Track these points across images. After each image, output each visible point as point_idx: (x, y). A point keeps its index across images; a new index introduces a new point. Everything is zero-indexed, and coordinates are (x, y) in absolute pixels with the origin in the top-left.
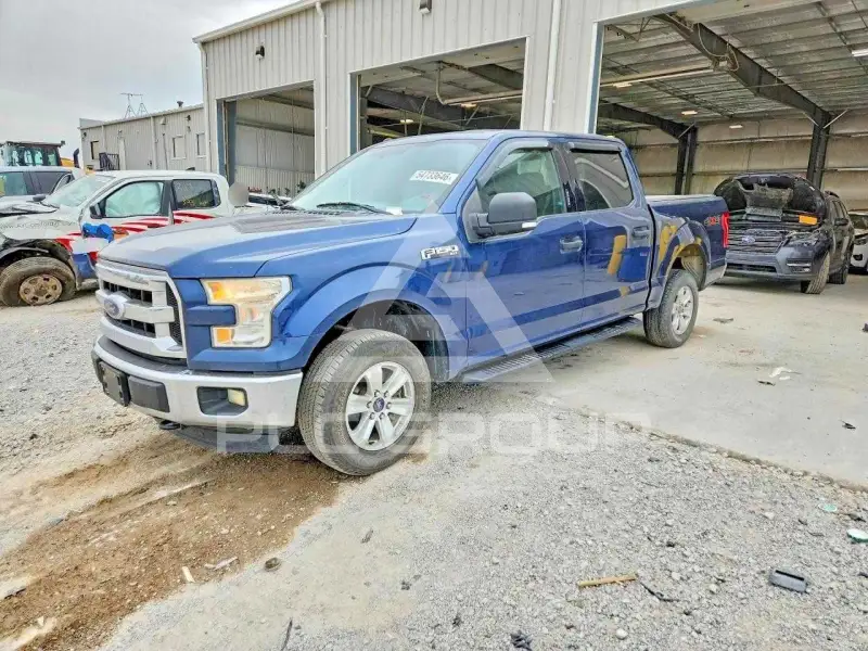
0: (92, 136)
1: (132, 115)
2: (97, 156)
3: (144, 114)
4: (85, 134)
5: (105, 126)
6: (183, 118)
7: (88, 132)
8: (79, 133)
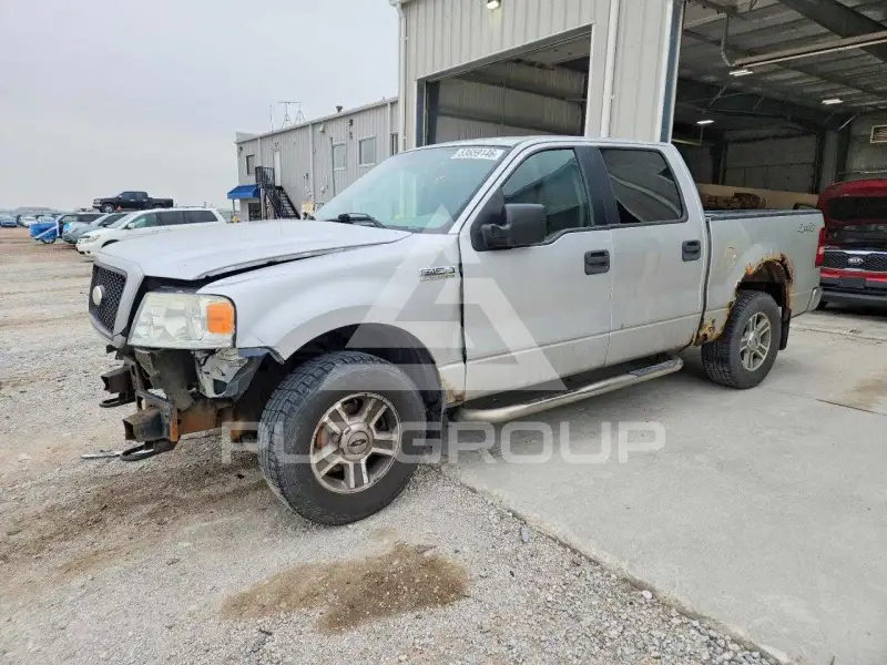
0: (248, 150)
1: (289, 125)
2: (252, 170)
3: (302, 122)
4: (241, 148)
5: (261, 138)
6: (344, 124)
7: (243, 146)
8: (236, 147)
